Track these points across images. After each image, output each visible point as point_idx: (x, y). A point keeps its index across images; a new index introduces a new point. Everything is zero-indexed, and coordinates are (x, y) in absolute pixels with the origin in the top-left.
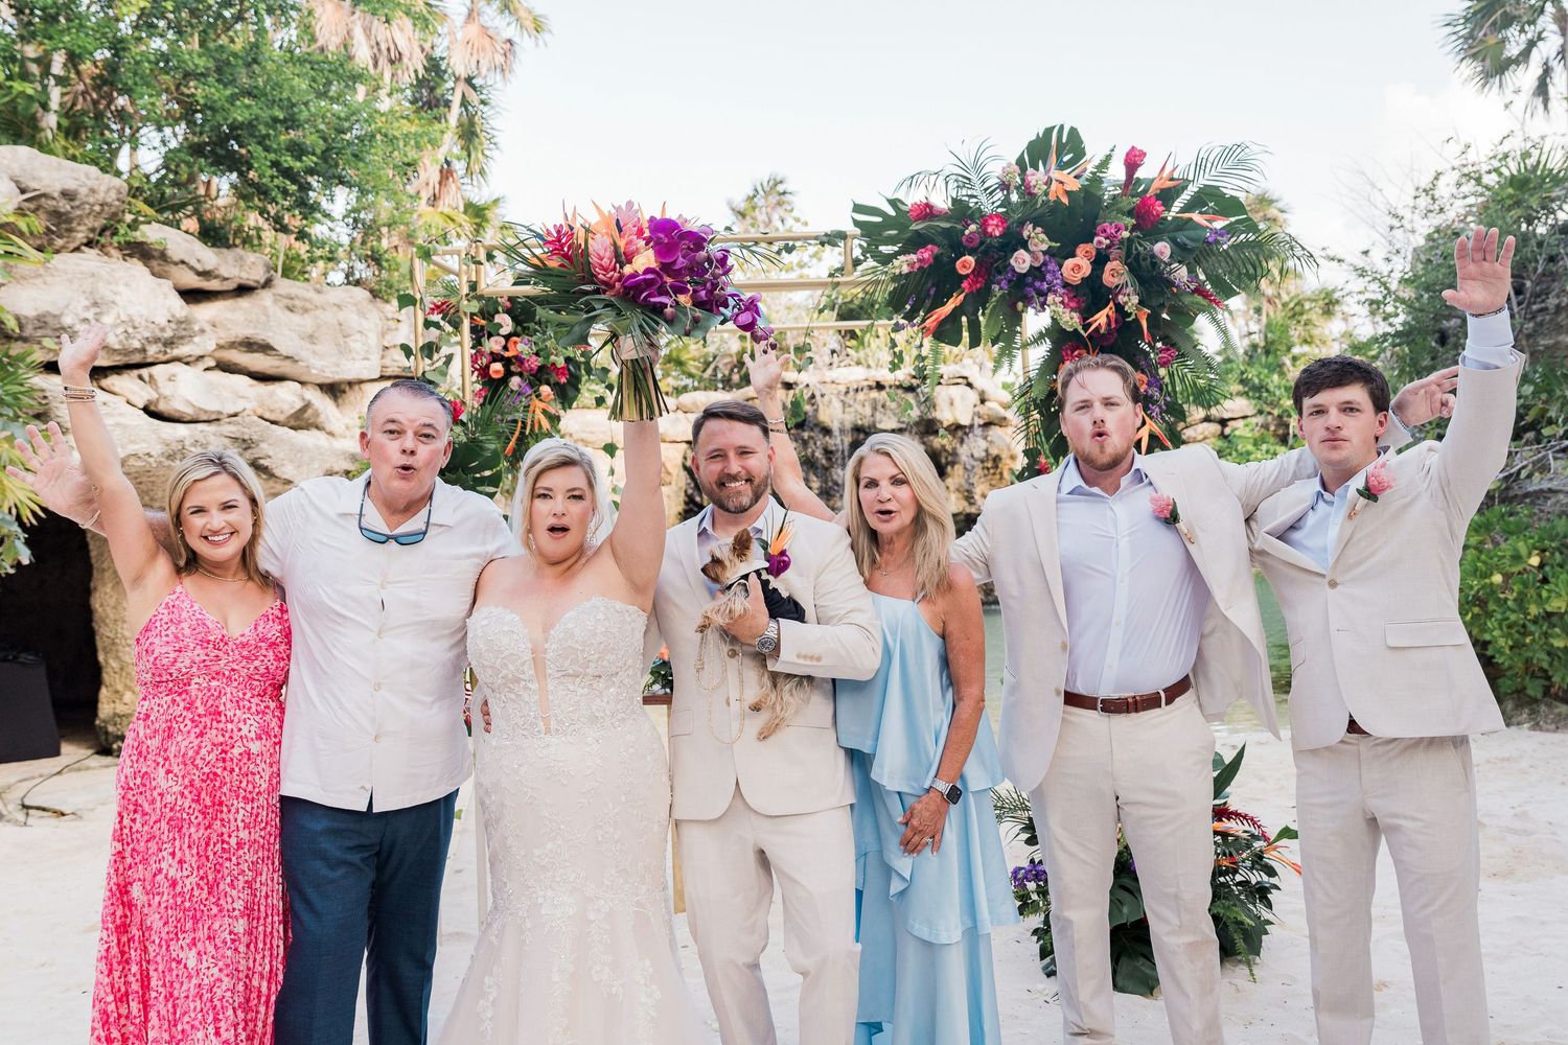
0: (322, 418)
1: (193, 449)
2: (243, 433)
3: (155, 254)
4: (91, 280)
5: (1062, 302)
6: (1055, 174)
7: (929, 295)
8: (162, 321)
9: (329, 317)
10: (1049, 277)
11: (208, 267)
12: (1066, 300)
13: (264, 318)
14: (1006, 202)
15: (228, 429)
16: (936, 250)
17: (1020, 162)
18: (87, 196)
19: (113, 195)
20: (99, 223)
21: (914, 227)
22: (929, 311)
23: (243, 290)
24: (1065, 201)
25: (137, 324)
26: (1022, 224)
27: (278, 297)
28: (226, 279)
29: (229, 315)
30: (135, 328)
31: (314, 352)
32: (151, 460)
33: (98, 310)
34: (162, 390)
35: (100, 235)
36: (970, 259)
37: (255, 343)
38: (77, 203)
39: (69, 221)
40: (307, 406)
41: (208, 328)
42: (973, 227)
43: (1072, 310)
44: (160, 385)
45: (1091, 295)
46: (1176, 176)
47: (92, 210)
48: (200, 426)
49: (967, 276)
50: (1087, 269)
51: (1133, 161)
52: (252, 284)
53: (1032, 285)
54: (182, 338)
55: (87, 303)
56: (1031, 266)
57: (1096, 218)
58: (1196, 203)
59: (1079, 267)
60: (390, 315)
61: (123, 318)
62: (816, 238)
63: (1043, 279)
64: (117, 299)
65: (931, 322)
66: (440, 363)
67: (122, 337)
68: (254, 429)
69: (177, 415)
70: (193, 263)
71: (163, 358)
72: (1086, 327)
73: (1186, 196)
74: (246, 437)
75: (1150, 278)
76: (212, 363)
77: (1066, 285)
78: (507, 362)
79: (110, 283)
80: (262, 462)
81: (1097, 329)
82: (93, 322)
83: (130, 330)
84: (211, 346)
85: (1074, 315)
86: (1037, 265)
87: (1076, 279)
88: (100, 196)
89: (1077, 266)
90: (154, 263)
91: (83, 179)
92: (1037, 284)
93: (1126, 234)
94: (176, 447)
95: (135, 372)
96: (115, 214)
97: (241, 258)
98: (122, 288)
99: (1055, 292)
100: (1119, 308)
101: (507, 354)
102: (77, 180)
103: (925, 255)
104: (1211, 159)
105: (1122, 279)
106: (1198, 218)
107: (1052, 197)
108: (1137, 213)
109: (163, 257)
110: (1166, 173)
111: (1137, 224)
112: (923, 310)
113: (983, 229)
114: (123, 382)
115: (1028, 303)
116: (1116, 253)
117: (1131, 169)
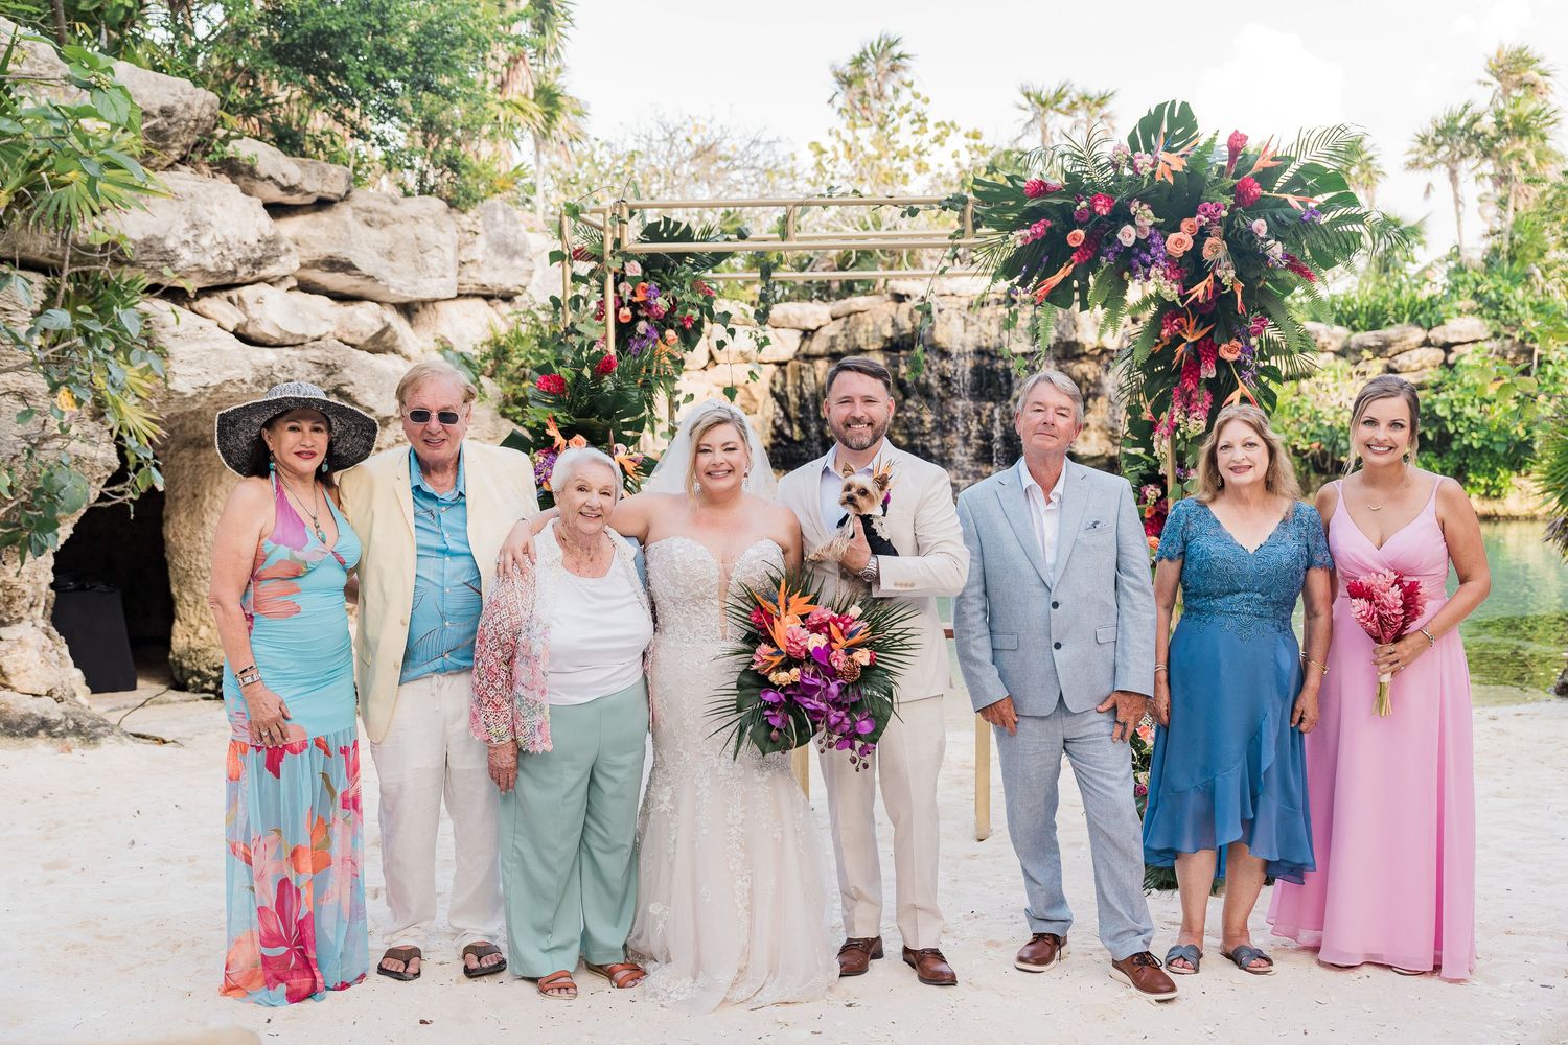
0: (399, 342)
1: (280, 375)
2: (327, 358)
3: (243, 169)
4: (189, 201)
5: (1164, 275)
6: (1162, 155)
7: (1042, 263)
8: (253, 241)
9: (406, 231)
10: (1153, 251)
11: (293, 183)
12: (1168, 272)
13: (345, 234)
14: (1118, 178)
15: (313, 354)
16: (1049, 223)
17: (1132, 139)
18: (183, 112)
19: (207, 110)
20: (192, 140)
21: (1029, 204)
22: (1043, 277)
24: (1171, 180)
25: (231, 246)
26: (1131, 199)
27: (357, 210)
28: (309, 194)
29: (311, 232)
30: (229, 249)
31: (393, 270)
32: (244, 386)
33: (197, 232)
34: (251, 313)
35: (193, 152)
36: (1080, 233)
37: (338, 262)
38: (174, 120)
39: (165, 139)
40: (387, 328)
41: (292, 247)
42: (1084, 203)
43: (1173, 281)
44: (248, 307)
45: (1192, 267)
46: (1279, 155)
47: (187, 127)
48: (286, 351)
49: (1077, 248)
50: (1189, 244)
51: (1236, 145)
52: (333, 197)
53: (1136, 257)
54: (269, 258)
55: (187, 225)
56: (1137, 240)
57: (1201, 193)
58: (1296, 182)
59: (1182, 242)
60: (467, 228)
61: (220, 239)
62: (939, 203)
63: (1148, 252)
64: (213, 219)
65: (1042, 291)
67: (217, 259)
68: (339, 354)
69: (264, 338)
70: (279, 178)
71: (250, 279)
72: (1183, 299)
73: (1289, 173)
74: (330, 362)
75: (1245, 253)
76: (295, 284)
77: (1169, 258)
78: (634, 306)
79: (206, 204)
80: (345, 388)
81: (1197, 299)
82: (192, 244)
83: (225, 252)
84: (295, 266)
85: (1175, 286)
86: (1143, 237)
87: (1178, 252)
88: (195, 112)
89: (1179, 242)
90: (241, 179)
91: (179, 94)
92: (1143, 255)
93: (1225, 213)
94: (265, 372)
95: (224, 294)
96: (207, 130)
97: (324, 171)
98: (216, 208)
99: (1158, 266)
100: (1217, 280)
101: (635, 299)
102: (173, 95)
103: (1039, 229)
104: (1312, 139)
105: (1222, 254)
106: (1292, 200)
107: (1158, 177)
108: (1239, 193)
109: (252, 172)
110: (1270, 150)
111: (1237, 204)
112: (1036, 278)
113: (1091, 208)
114: (214, 305)
115: (1133, 276)
116: (1216, 228)
117: (1234, 151)
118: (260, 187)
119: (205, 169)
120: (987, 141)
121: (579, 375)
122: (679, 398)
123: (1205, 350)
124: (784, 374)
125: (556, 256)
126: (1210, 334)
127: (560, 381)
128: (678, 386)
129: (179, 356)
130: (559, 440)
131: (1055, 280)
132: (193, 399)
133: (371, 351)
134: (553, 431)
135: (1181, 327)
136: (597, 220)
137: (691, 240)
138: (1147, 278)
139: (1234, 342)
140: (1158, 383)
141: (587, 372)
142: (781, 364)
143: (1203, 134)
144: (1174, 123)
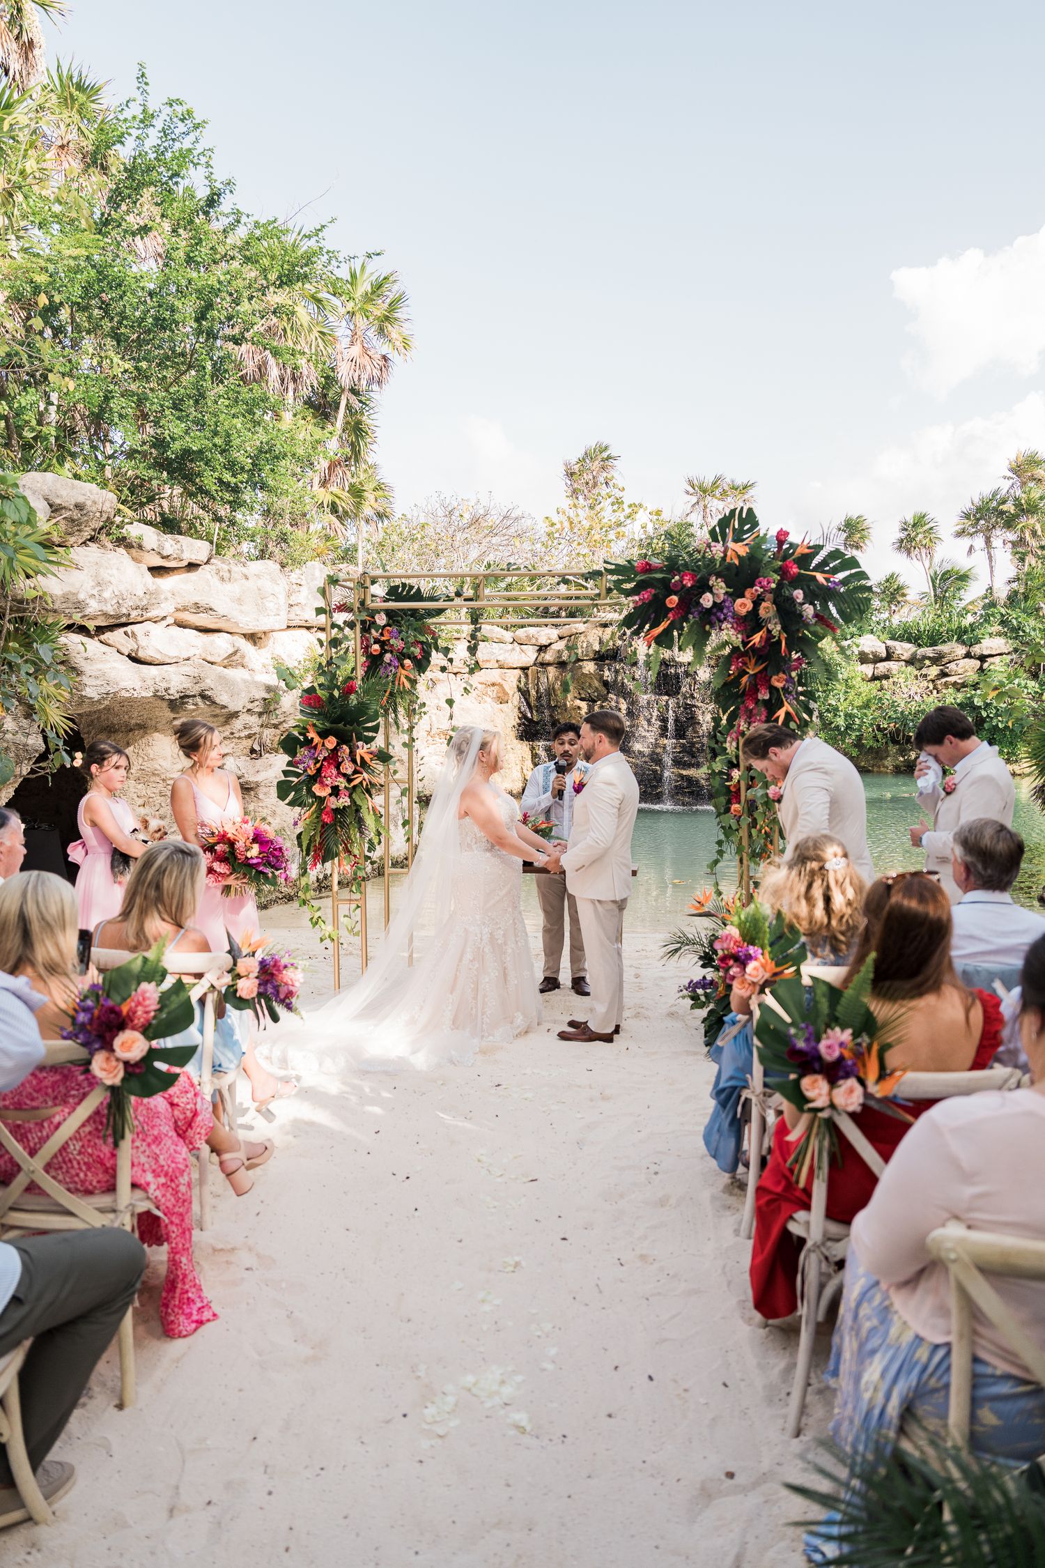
0: (246, 659)
2: (195, 672)
3: (135, 546)
5: (732, 627)
6: (731, 544)
7: (650, 618)
9: (251, 584)
10: (725, 611)
11: (169, 551)
12: (736, 625)
13: (207, 588)
14: (701, 559)
15: (184, 669)
16: (653, 591)
17: (713, 532)
18: (91, 506)
20: (98, 525)
21: (641, 578)
22: (651, 628)
23: (191, 567)
24: (737, 562)
25: (125, 597)
26: (710, 575)
27: (215, 571)
28: (181, 560)
29: (183, 586)
30: (123, 599)
31: (241, 611)
33: (100, 588)
34: (140, 643)
35: (99, 533)
36: (675, 598)
37: (201, 607)
38: (85, 512)
40: (237, 651)
41: (169, 596)
42: (677, 578)
43: (739, 632)
44: (139, 639)
45: (751, 623)
46: (811, 544)
47: (94, 517)
48: (165, 668)
49: (672, 609)
50: (750, 606)
51: (781, 537)
52: (198, 562)
53: (715, 614)
55: (93, 584)
56: (714, 603)
57: (759, 571)
58: (824, 563)
59: (746, 605)
60: (294, 581)
61: (117, 593)
62: (584, 575)
63: (722, 612)
64: (112, 580)
65: (652, 636)
66: (342, 652)
68: (203, 669)
69: (150, 659)
70: (160, 549)
72: (745, 643)
73: (820, 558)
74: (196, 675)
75: (788, 613)
77: (736, 616)
78: (382, 644)
81: (754, 644)
82: (97, 596)
83: (120, 601)
84: (171, 609)
85: (739, 636)
86: (719, 601)
87: (743, 612)
88: (100, 506)
89: (743, 605)
90: (133, 551)
91: (89, 494)
92: (719, 614)
93: (773, 586)
94: (150, 683)
95: (122, 630)
96: (109, 518)
97: (190, 543)
98: (114, 572)
99: (729, 621)
100: (769, 631)
101: (382, 639)
102: (85, 495)
103: (646, 595)
105: (771, 614)
106: (820, 577)
107: (728, 560)
108: (783, 571)
109: (139, 547)
110: (805, 543)
111: (782, 579)
112: (647, 627)
113: (681, 581)
114: (115, 637)
115: (712, 626)
116: (769, 596)
117: (781, 542)
118: (145, 556)
120: (665, 516)
121: (332, 695)
123: (762, 679)
125: (320, 610)
126: (765, 669)
127: (319, 698)
129: (88, 673)
130: (317, 739)
131: (658, 631)
132: (98, 702)
133: (226, 667)
134: (311, 735)
135: (744, 663)
136: (350, 585)
137: (422, 600)
138: (721, 630)
139: (781, 675)
140: (731, 702)
141: (336, 693)
143: (761, 530)
144: (742, 522)
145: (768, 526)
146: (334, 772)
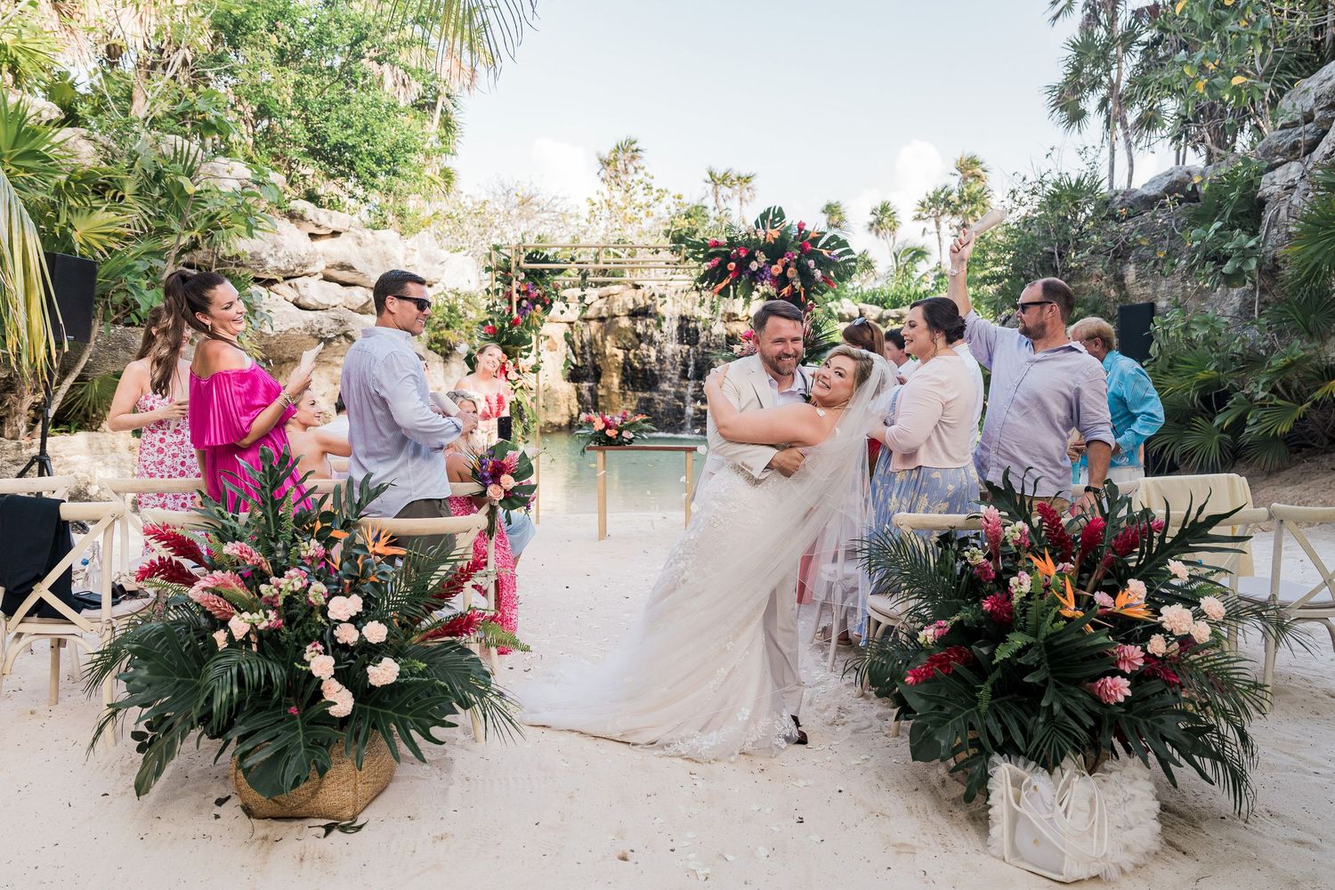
2: (340, 317)
3: (297, 216)
5: (770, 284)
6: (769, 230)
7: (716, 278)
8: (303, 253)
9: (378, 248)
10: (765, 273)
11: (322, 223)
12: (772, 283)
13: (349, 251)
14: (749, 239)
15: (333, 314)
16: (719, 260)
17: (757, 223)
21: (711, 251)
22: (716, 284)
23: (335, 234)
24: (773, 242)
25: (292, 256)
26: (756, 250)
27: (353, 237)
28: (329, 229)
29: (330, 249)
30: (292, 258)
31: (372, 270)
32: (300, 331)
33: (276, 249)
34: (301, 292)
36: (733, 264)
37: (345, 266)
41: (321, 255)
42: (735, 251)
43: (774, 286)
44: (300, 289)
45: (782, 281)
46: (819, 231)
48: (319, 312)
49: (732, 271)
50: (781, 270)
51: (801, 227)
52: (341, 230)
53: (758, 275)
54: (310, 263)
55: (271, 246)
56: (758, 268)
57: (786, 248)
58: (827, 243)
60: (408, 246)
61: (287, 253)
62: (669, 248)
63: (763, 274)
64: (284, 242)
65: (716, 290)
67: (286, 263)
68: (346, 315)
69: (308, 306)
70: (315, 220)
71: (300, 274)
73: (824, 240)
74: (341, 319)
75: (805, 274)
76: (322, 277)
77: (772, 276)
78: (521, 293)
79: (280, 234)
80: (349, 333)
82: (274, 256)
83: (290, 260)
84: (323, 267)
85: (775, 289)
86: (761, 267)
87: (776, 273)
89: (777, 269)
90: (297, 221)
92: (761, 275)
93: (796, 257)
94: (309, 324)
95: (288, 282)
97: (339, 217)
98: (285, 236)
99: (767, 280)
100: (793, 286)
101: (521, 290)
103: (716, 261)
105: (794, 275)
106: (825, 252)
107: (767, 240)
108: (802, 248)
109: (302, 218)
110: (815, 230)
111: (801, 253)
112: (713, 284)
114: (282, 287)
115: (757, 284)
116: (793, 264)
117: (800, 230)
118: (304, 224)
119: (278, 216)
121: (503, 326)
122: (542, 338)
124: (572, 328)
125: (488, 269)
127: (494, 329)
128: (541, 332)
129: (266, 315)
131: (721, 286)
132: (274, 338)
133: (361, 313)
136: (508, 252)
137: (549, 262)
138: (763, 285)
141: (507, 325)
142: (570, 323)
143: (788, 221)
144: (775, 216)
145: (792, 219)
146: (504, 378)
